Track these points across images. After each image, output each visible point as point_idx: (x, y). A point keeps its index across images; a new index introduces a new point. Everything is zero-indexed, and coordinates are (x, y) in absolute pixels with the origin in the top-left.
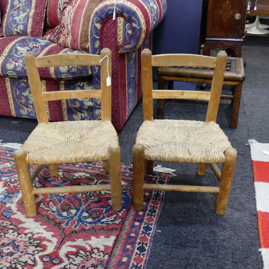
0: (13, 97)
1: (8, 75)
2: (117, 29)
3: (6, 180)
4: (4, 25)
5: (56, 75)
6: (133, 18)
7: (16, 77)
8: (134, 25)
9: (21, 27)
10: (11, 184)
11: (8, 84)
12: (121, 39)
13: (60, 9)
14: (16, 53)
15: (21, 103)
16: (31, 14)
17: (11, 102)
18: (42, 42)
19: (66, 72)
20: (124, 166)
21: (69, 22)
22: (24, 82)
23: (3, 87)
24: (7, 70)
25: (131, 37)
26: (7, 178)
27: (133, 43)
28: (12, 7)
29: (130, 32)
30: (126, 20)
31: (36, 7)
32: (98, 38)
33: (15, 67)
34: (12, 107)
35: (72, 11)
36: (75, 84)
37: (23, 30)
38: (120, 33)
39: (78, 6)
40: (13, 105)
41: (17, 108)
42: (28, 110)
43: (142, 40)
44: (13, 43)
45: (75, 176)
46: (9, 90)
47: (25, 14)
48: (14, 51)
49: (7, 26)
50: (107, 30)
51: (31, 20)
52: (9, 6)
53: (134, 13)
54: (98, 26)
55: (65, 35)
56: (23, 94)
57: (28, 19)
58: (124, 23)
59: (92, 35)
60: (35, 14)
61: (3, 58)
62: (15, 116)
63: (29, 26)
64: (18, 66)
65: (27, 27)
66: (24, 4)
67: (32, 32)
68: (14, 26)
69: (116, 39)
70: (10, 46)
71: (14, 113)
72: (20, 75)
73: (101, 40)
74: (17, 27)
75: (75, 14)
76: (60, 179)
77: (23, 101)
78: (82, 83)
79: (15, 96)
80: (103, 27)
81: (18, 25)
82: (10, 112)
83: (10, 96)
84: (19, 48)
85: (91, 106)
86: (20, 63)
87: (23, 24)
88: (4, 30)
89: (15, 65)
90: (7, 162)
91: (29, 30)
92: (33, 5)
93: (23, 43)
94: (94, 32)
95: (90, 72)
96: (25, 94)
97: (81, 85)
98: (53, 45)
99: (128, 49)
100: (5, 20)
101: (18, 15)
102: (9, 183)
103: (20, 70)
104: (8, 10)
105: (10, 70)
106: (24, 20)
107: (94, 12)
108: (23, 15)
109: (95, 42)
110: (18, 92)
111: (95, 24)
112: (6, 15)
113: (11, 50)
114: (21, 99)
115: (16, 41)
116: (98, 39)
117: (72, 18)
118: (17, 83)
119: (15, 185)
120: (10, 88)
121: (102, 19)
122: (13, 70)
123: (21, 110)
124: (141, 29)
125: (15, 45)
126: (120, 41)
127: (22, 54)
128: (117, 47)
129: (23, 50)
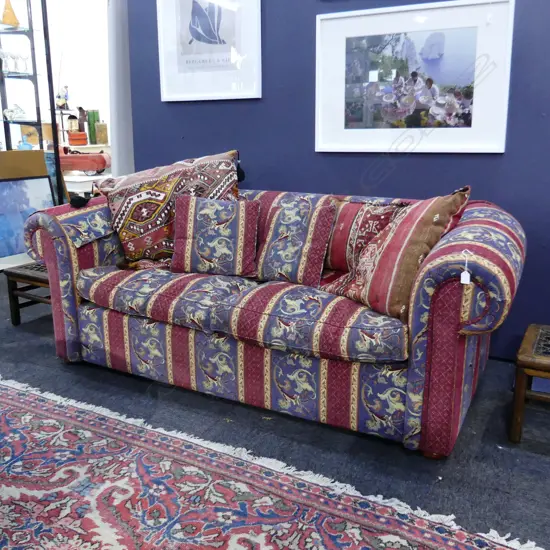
0: (272, 380)
1: (271, 345)
2: (461, 297)
3: (269, 532)
4: (261, 261)
5: (349, 352)
6: (492, 284)
7: (284, 349)
8: (492, 295)
9: (288, 268)
10: (278, 541)
11: (267, 358)
12: (467, 313)
13: (351, 245)
14: (284, 309)
15: (282, 390)
16: (306, 249)
17: (267, 386)
18: (322, 294)
19: (366, 350)
20: (466, 534)
21: (369, 268)
22: (293, 358)
23: (258, 363)
24: (272, 338)
25: (484, 312)
26: (271, 527)
27: (487, 322)
28: (276, 234)
29: (483, 305)
30: (479, 286)
31: (313, 240)
32: (428, 308)
33: (285, 333)
34: (268, 394)
35: (377, 252)
36: (377, 371)
37: (291, 273)
38: (466, 305)
39: (389, 246)
40: (269, 392)
41: (275, 397)
42: (292, 403)
43: (503, 318)
44: (279, 295)
45: (381, 541)
46: (267, 368)
47: (296, 248)
48: (281, 305)
49: (265, 263)
50: (444, 297)
51: (304, 259)
52: (270, 233)
53: (495, 279)
54: (430, 291)
55: (359, 286)
56: (289, 376)
57: (300, 257)
58: (474, 290)
59: (417, 302)
60: (312, 250)
61: (266, 317)
62: (269, 408)
63: (301, 267)
64: (290, 332)
65: (297, 268)
66: (294, 233)
67: (304, 278)
68: (277, 264)
69: (458, 312)
70: (275, 299)
71: (268, 404)
72: (290, 347)
73: (432, 312)
74: (281, 267)
75: (383, 257)
76: (357, 543)
77: (287, 387)
78: (390, 372)
79: (275, 378)
80: (436, 294)
81: (283, 264)
82: (262, 402)
83: (267, 377)
84: (288, 301)
85: (400, 411)
86: (292, 327)
87: (292, 263)
88: (260, 268)
89: (285, 330)
90: (266, 495)
91: (300, 274)
92: (310, 237)
93: (294, 295)
94: (422, 299)
95: (406, 356)
96: (291, 377)
97: (388, 375)
98: (340, 298)
99: (477, 329)
100: (263, 254)
101: (284, 249)
102: (274, 538)
103: (293, 339)
104: (268, 240)
105: (277, 338)
106: (293, 257)
107: (425, 269)
108: (291, 250)
109: (422, 313)
110: (281, 372)
111: (426, 288)
112: (266, 246)
113: (277, 305)
114: (284, 384)
115: (283, 291)
116: (426, 310)
117: (376, 263)
118: (282, 359)
119: (286, 543)
120: (269, 365)
121: (437, 282)
122: (281, 338)
123: (281, 401)
124: (503, 302)
125: (282, 297)
126: (465, 316)
127: (294, 310)
128: (459, 324)
129: (294, 305)
